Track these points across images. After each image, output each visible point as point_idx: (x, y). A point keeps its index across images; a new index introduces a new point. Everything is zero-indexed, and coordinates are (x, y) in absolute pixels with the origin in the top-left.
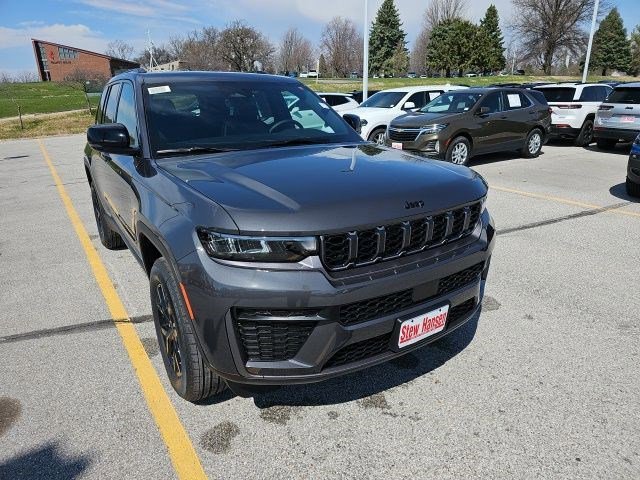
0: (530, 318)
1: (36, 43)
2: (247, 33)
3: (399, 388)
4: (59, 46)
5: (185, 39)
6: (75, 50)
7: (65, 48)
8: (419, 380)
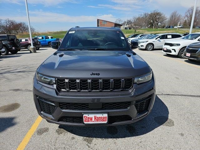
0: (182, 135)
1: (98, 20)
2: (158, 14)
3: (100, 139)
4: (103, 21)
5: (138, 17)
6: (107, 21)
7: (104, 21)
8: (110, 140)
